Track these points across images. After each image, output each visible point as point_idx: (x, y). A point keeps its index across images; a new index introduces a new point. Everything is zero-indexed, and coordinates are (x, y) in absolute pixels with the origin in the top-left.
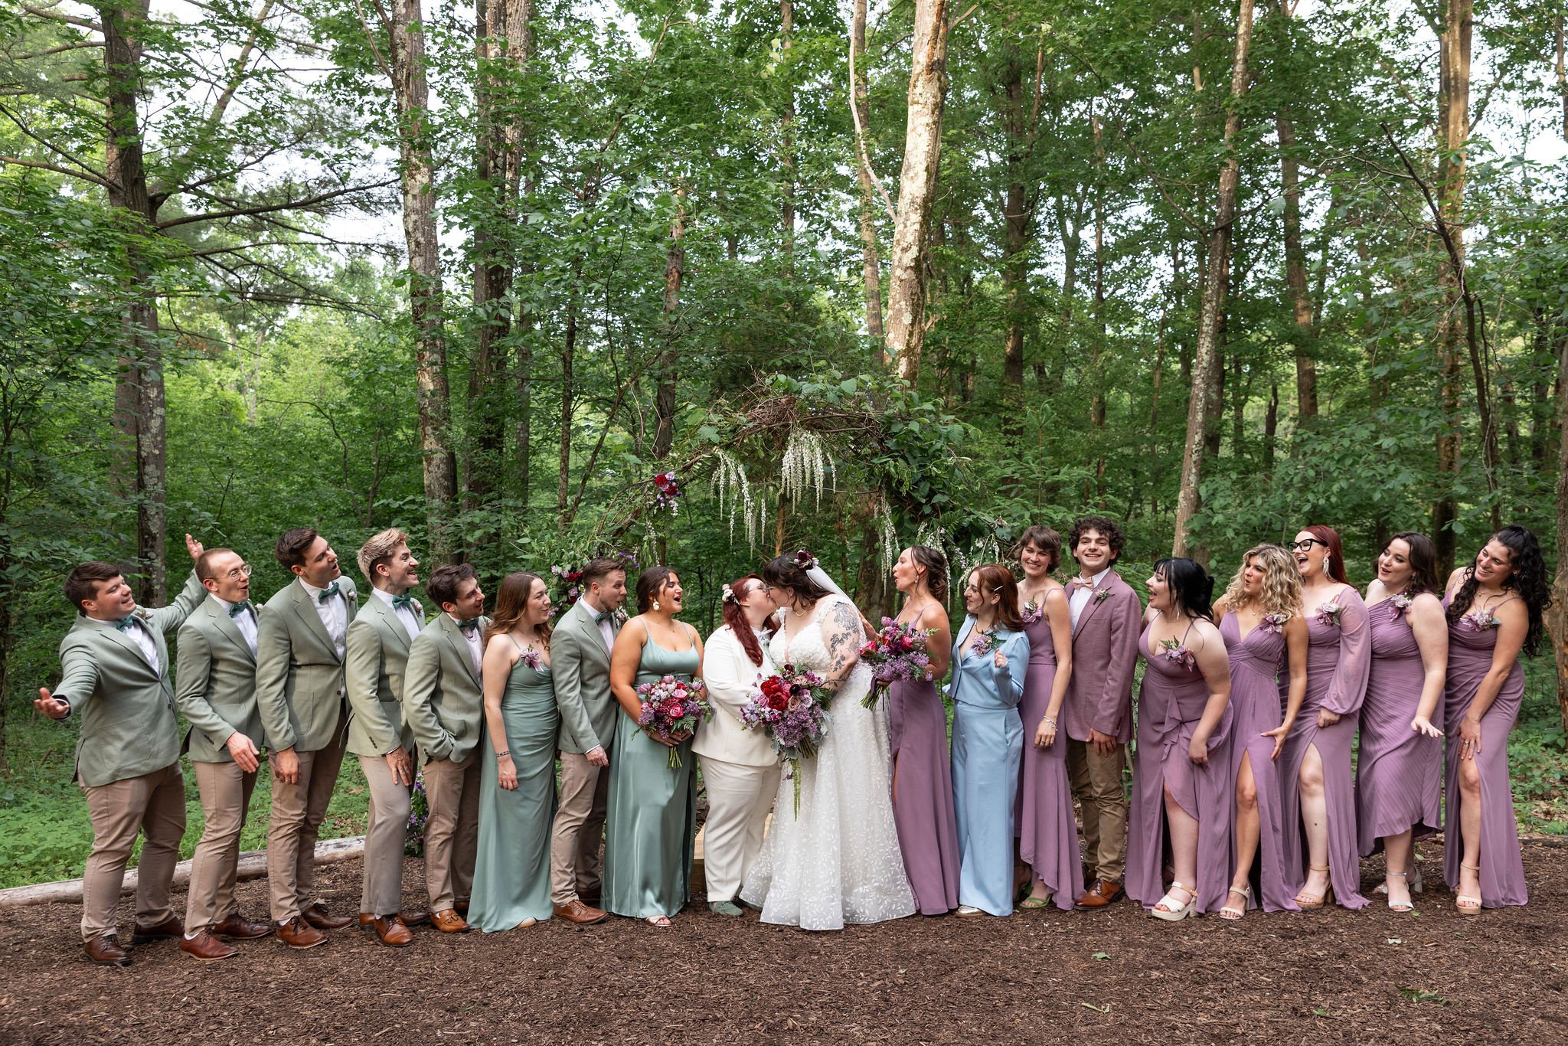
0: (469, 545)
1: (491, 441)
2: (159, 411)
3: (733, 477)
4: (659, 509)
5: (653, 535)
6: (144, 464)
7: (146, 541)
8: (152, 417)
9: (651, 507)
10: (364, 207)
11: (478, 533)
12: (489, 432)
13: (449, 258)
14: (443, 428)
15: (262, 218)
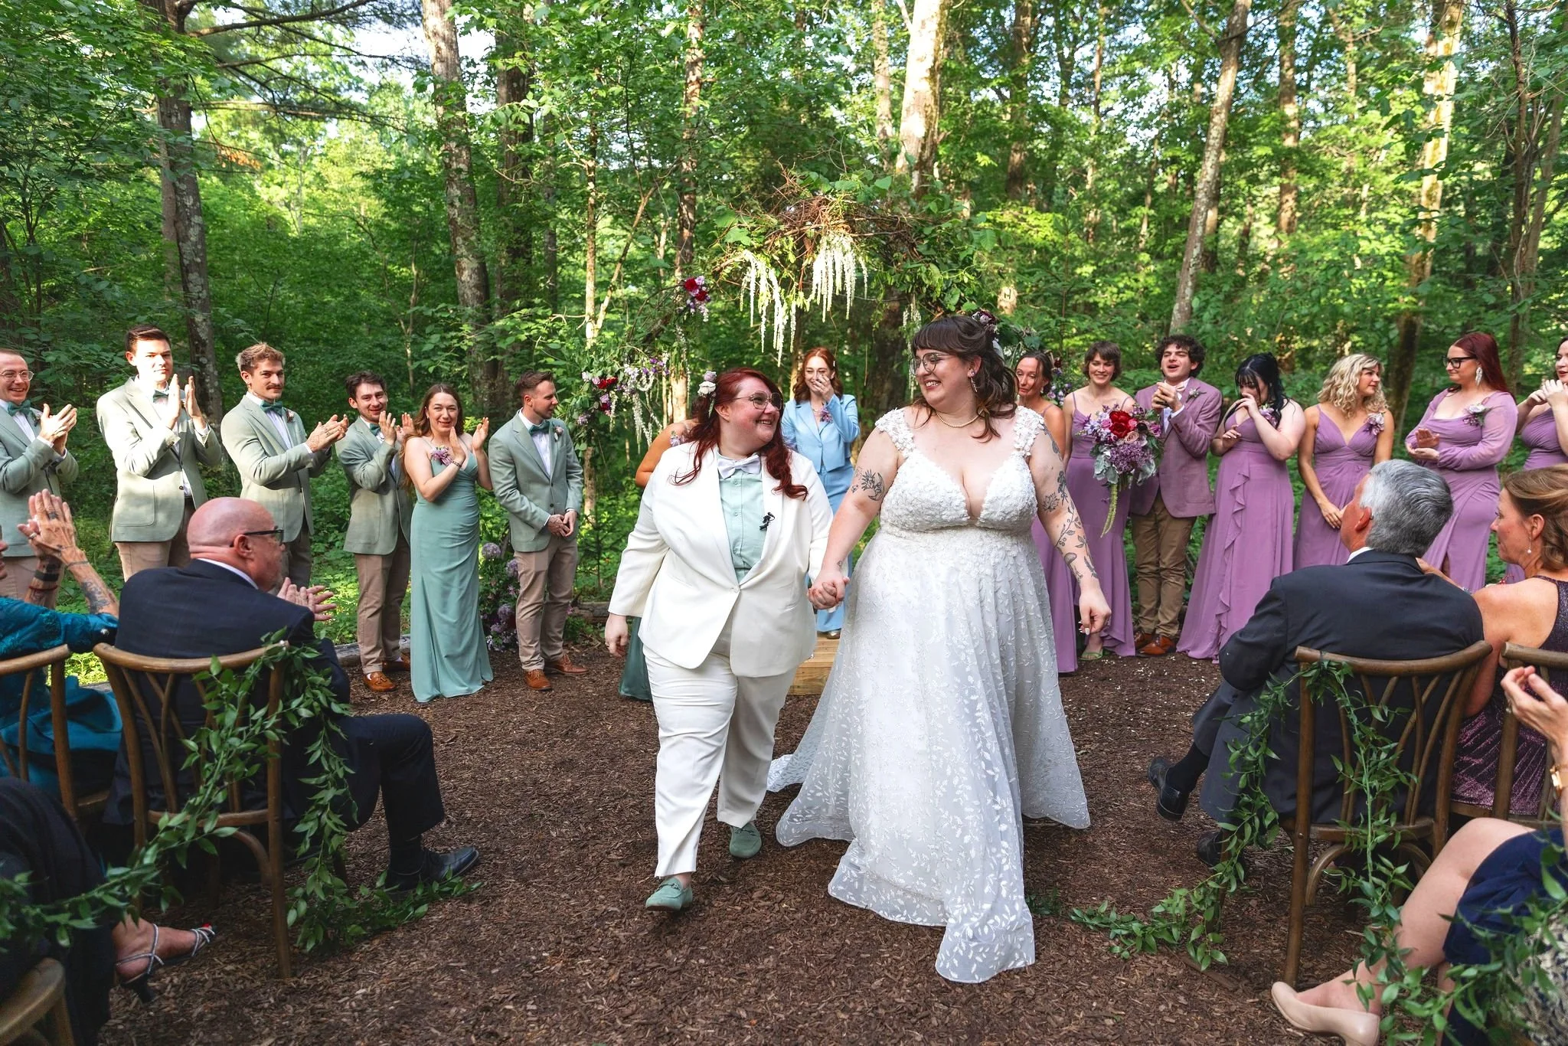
0: (503, 352)
1: (519, 251)
2: (197, 219)
3: (763, 282)
4: (689, 315)
5: (683, 340)
6: (187, 272)
7: (197, 348)
8: (190, 226)
9: (681, 313)
10: (388, 20)
11: (510, 340)
12: (518, 242)
13: (472, 70)
14: (473, 238)
15: (288, 29)
